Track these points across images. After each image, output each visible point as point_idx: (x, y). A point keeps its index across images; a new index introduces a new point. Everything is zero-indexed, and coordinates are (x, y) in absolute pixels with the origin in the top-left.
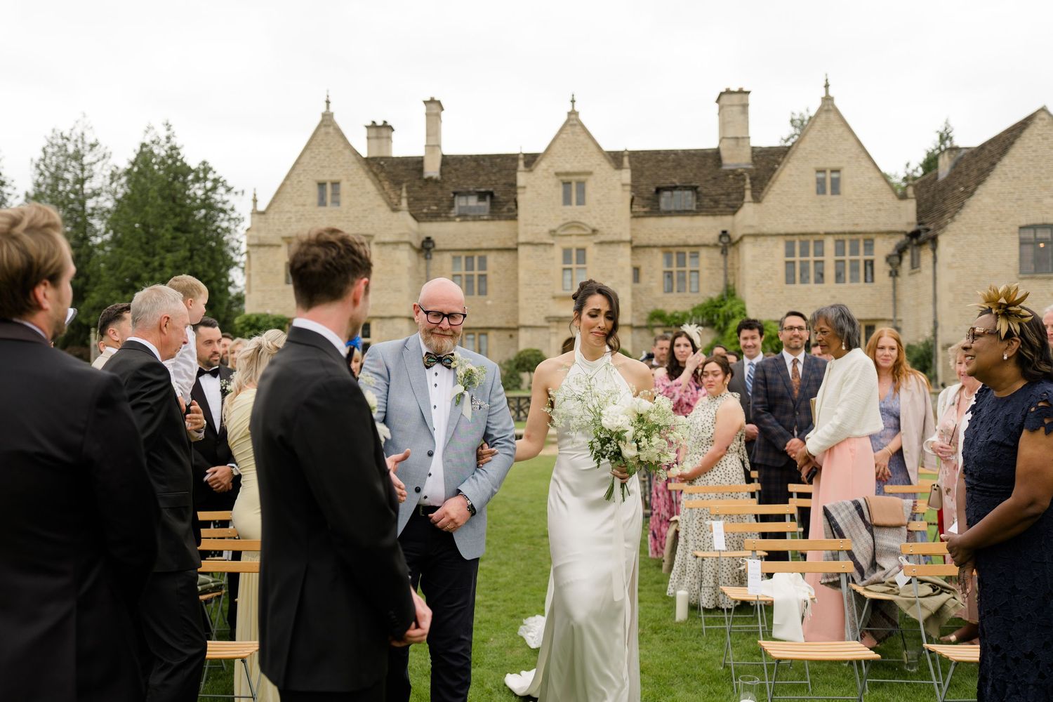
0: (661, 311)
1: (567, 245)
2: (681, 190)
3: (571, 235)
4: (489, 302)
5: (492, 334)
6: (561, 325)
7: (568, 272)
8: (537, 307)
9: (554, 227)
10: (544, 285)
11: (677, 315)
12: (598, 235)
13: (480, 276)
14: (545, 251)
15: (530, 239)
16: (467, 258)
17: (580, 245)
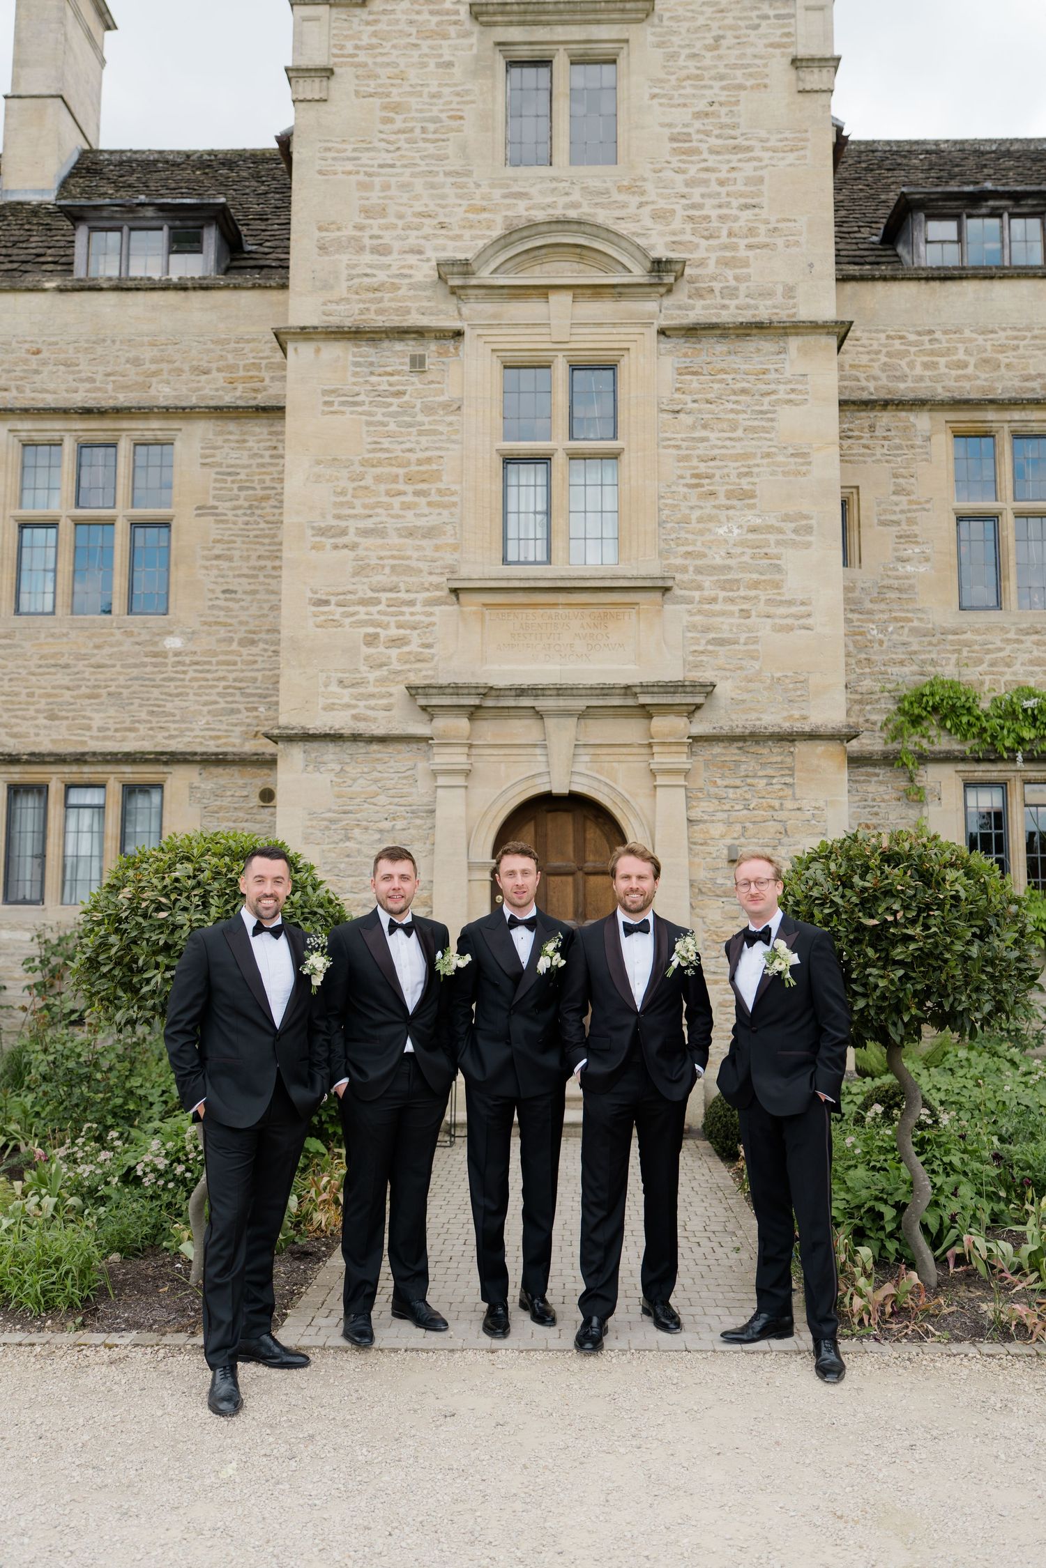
0: (952, 685)
1: (525, 342)
2: (995, 214)
3: (543, 291)
4: (173, 643)
5: (179, 780)
6: (489, 730)
7: (528, 475)
8: (371, 640)
9: (461, 256)
10: (410, 533)
11: (1029, 704)
12: (681, 295)
13: (136, 525)
14: (418, 363)
15: (347, 315)
16: (83, 446)
17: (590, 342)
